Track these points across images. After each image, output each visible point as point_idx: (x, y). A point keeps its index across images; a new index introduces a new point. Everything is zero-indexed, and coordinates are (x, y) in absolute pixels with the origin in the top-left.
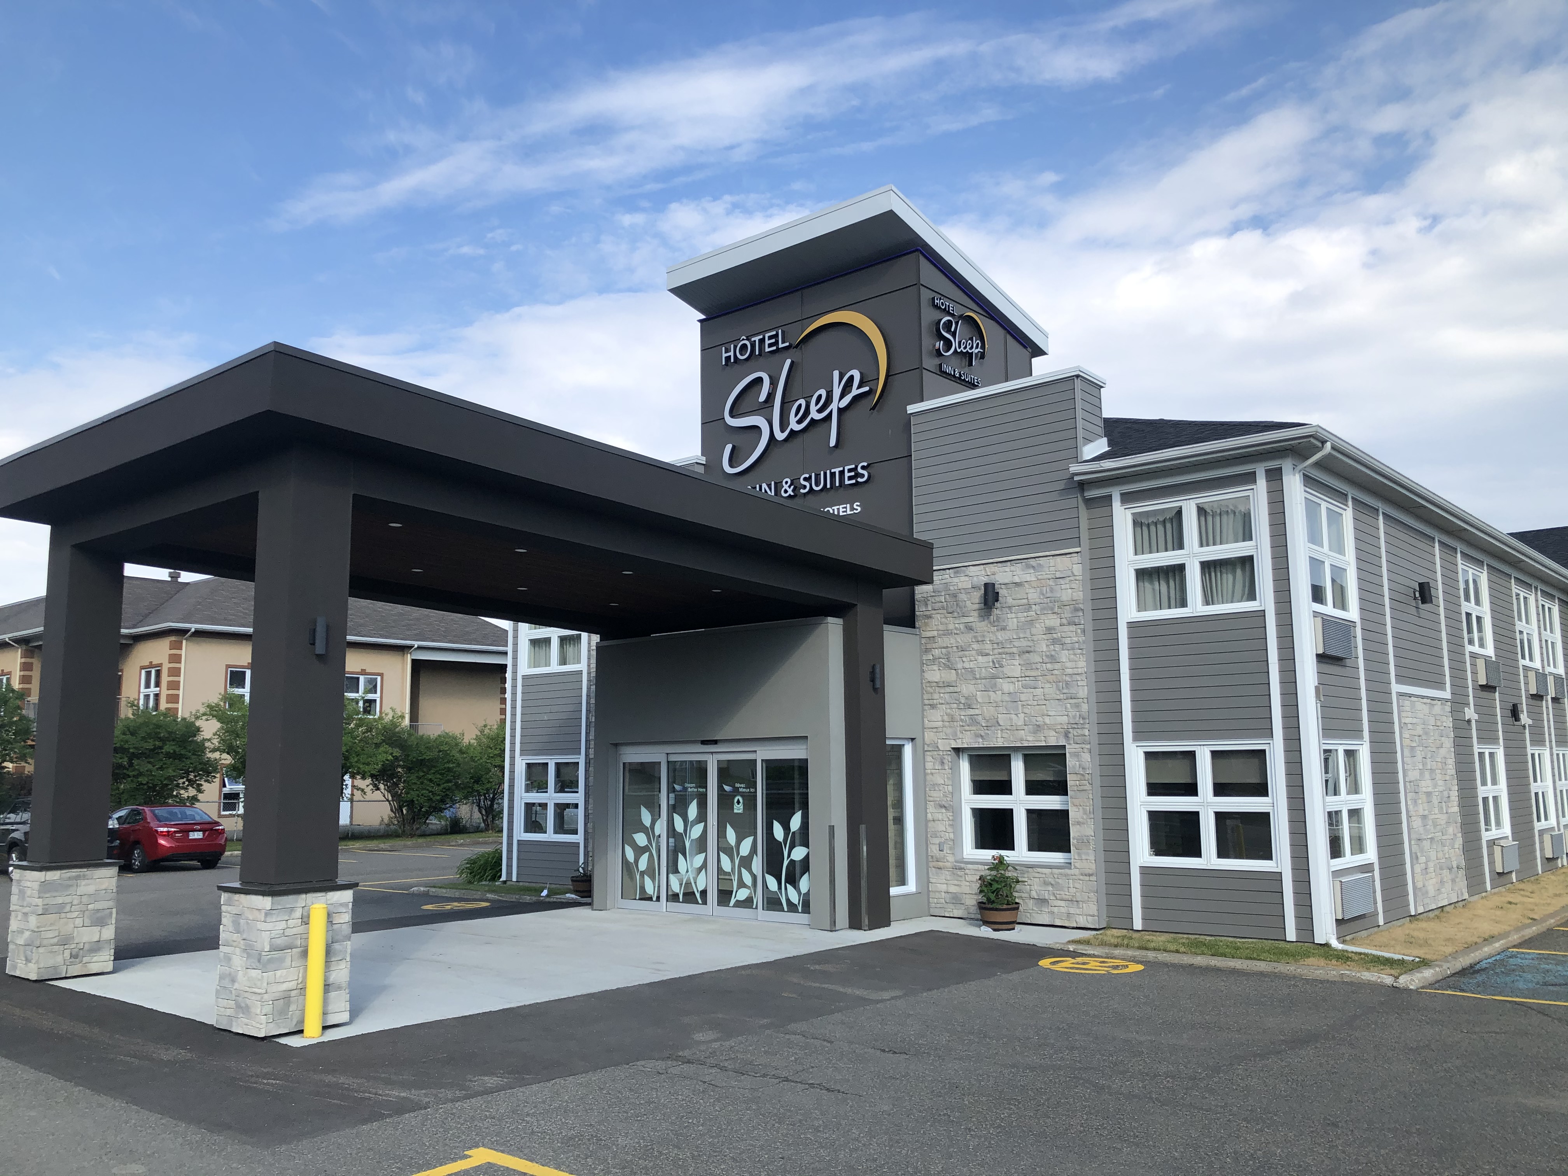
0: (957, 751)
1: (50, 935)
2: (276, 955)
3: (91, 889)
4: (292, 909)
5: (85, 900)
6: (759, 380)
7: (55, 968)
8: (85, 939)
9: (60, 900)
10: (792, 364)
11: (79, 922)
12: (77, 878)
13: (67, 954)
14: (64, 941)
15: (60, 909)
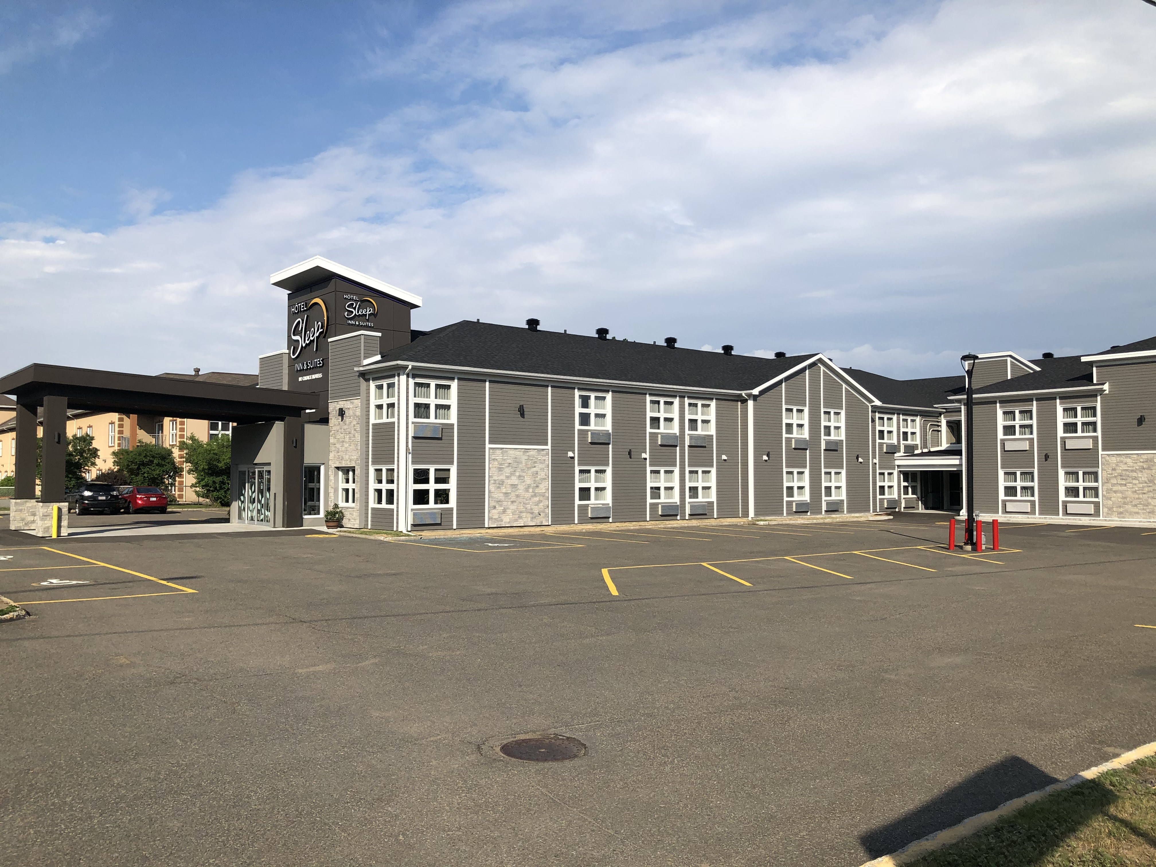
0: (338, 468)
1: (18, 517)
2: (44, 517)
3: (30, 505)
4: (49, 506)
5: (29, 508)
6: (299, 321)
7: (20, 527)
8: (29, 519)
9: (21, 508)
10: (307, 316)
11: (27, 514)
12: (27, 502)
13: (24, 523)
14: (23, 520)
15: (21, 510)
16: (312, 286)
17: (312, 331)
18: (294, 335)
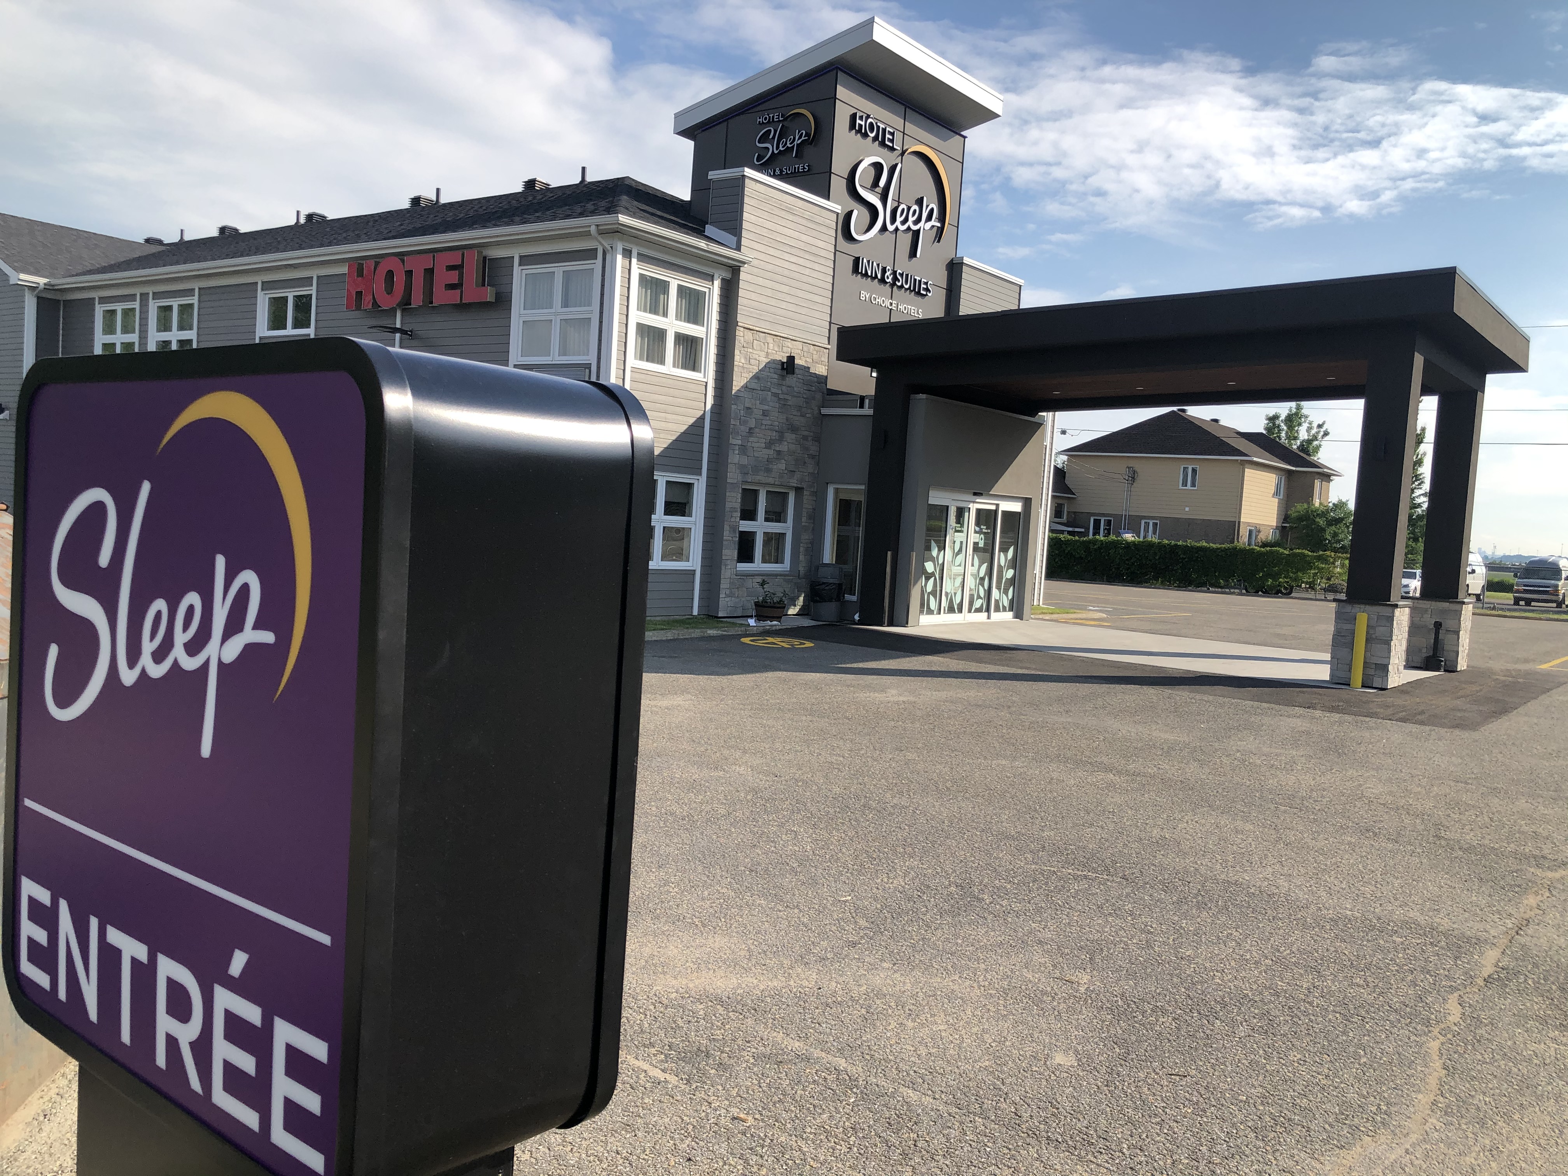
16: (909, 107)
17: (915, 211)
18: (861, 186)
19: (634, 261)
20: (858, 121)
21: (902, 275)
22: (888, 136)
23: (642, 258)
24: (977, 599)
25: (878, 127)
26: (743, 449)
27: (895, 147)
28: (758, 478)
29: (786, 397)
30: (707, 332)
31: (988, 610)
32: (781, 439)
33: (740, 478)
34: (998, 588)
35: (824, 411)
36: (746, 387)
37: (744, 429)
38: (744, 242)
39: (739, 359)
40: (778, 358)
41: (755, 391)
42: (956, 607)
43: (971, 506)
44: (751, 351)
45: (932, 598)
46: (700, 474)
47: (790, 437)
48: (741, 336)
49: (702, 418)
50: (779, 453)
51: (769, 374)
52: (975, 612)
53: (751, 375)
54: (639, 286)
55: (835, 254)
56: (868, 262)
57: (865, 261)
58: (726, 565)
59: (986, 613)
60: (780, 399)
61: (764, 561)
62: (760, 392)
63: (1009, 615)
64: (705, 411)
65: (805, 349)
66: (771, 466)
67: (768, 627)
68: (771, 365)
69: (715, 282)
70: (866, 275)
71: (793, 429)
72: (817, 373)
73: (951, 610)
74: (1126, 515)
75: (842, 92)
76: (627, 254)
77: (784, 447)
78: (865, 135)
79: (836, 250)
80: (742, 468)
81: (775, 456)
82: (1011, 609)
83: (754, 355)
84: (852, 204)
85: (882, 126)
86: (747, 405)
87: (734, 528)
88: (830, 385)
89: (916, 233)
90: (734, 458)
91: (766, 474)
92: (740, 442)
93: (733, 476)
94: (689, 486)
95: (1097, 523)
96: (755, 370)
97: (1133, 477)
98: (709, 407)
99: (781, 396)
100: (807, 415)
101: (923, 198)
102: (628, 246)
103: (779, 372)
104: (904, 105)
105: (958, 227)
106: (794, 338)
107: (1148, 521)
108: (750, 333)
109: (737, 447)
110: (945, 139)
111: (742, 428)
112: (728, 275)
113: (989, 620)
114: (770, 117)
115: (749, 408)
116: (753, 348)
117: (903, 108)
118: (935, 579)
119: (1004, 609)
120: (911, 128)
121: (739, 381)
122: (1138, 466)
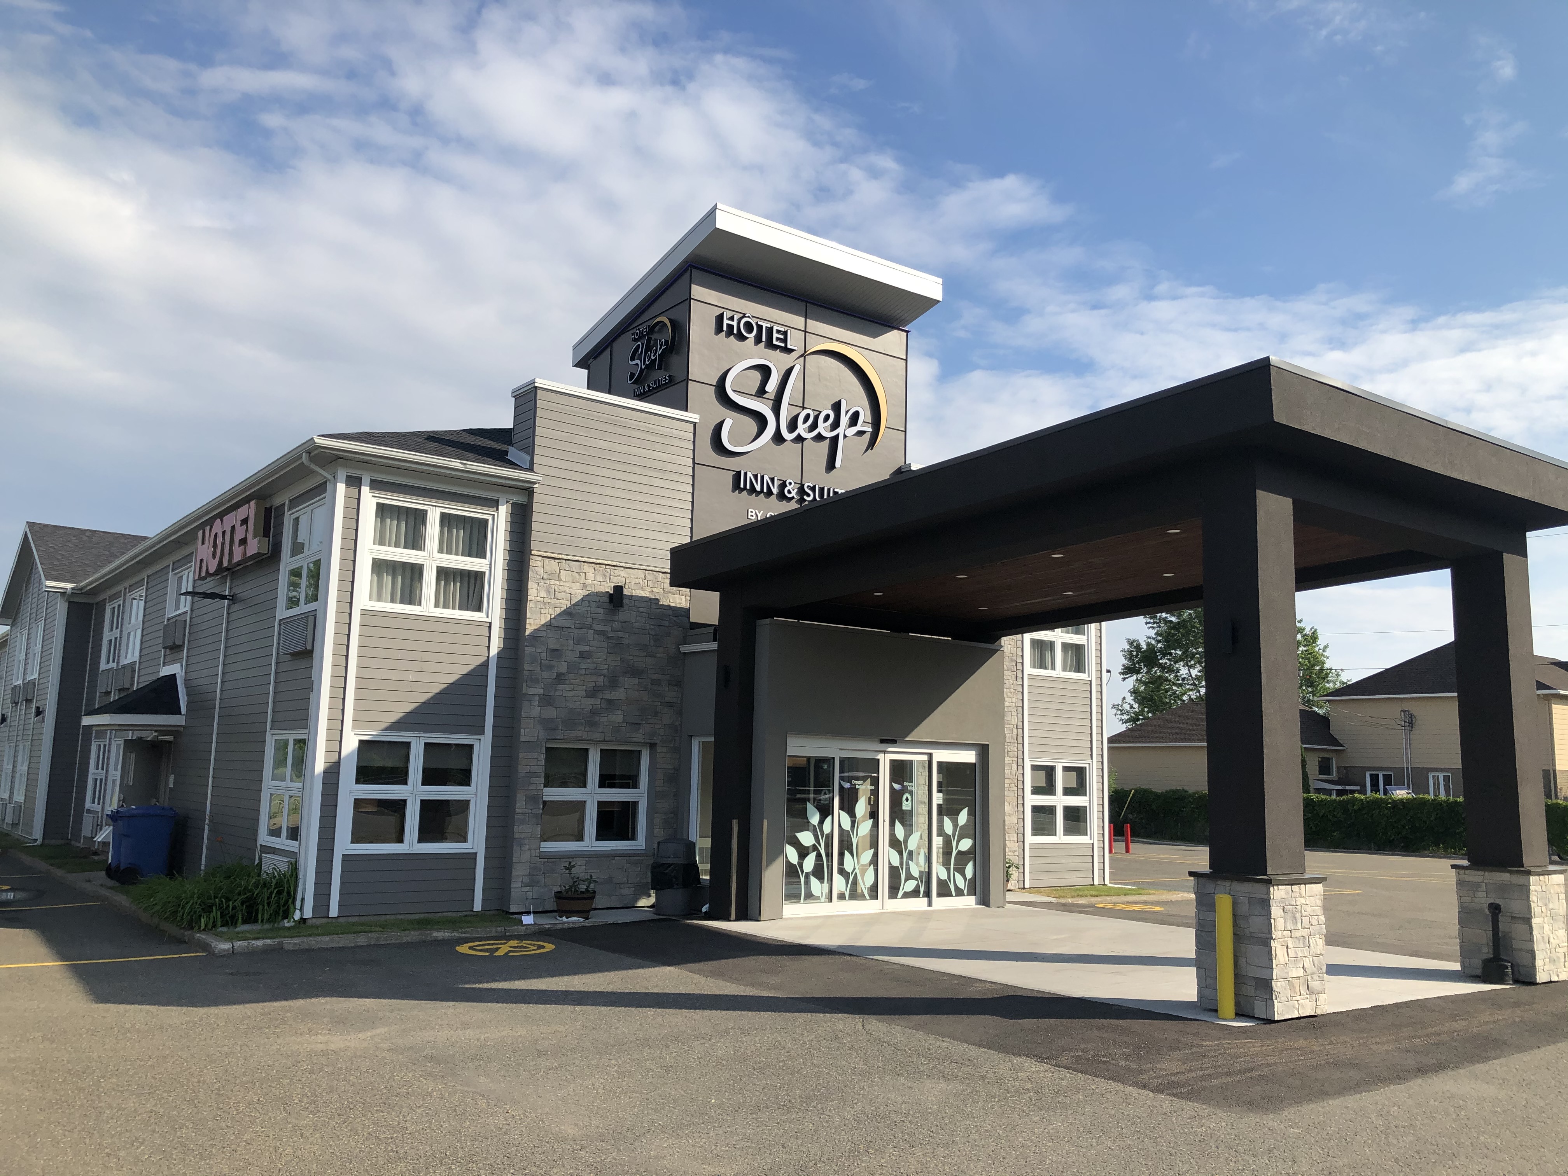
16: (810, 303)
17: (827, 417)
18: (734, 391)
19: (365, 490)
20: (726, 322)
21: (813, 489)
22: (775, 335)
23: (375, 485)
24: (906, 880)
25: (760, 327)
26: (547, 700)
27: (789, 346)
28: (574, 734)
29: (620, 634)
30: (491, 565)
31: (928, 894)
32: (613, 683)
33: (543, 735)
34: (946, 864)
35: (684, 649)
36: (549, 625)
37: (547, 676)
38: (537, 459)
39: (534, 592)
40: (603, 589)
41: (565, 629)
42: (866, 892)
43: (880, 757)
44: (557, 582)
45: (814, 881)
46: (483, 733)
47: (629, 682)
48: (537, 566)
49: (485, 665)
50: (610, 702)
51: (589, 609)
52: (903, 897)
53: (558, 611)
54: (377, 517)
55: (693, 468)
56: (756, 477)
57: (749, 475)
58: (521, 845)
59: (926, 899)
60: (608, 638)
61: (600, 836)
62: (576, 631)
63: (969, 902)
64: (488, 657)
65: (649, 577)
66: (597, 719)
67: (547, 926)
68: (591, 599)
69: (500, 507)
70: (753, 490)
71: (636, 672)
72: (672, 604)
73: (855, 895)
74: (1408, 769)
75: (697, 291)
76: (354, 482)
77: (619, 694)
78: (741, 337)
79: (694, 463)
80: (548, 724)
81: (603, 706)
82: (972, 891)
83: (560, 587)
84: (722, 412)
85: (765, 325)
86: (551, 646)
87: (534, 798)
88: (693, 619)
89: (835, 440)
90: (532, 710)
91: (587, 729)
92: (541, 691)
93: (528, 732)
94: (468, 749)
95: (1375, 779)
96: (566, 604)
97: (1410, 722)
98: (494, 650)
99: (611, 634)
100: (658, 655)
101: (840, 401)
102: (355, 473)
103: (607, 605)
104: (802, 301)
105: (905, 432)
106: (628, 565)
107: (1436, 774)
108: (554, 563)
109: (537, 698)
110: (875, 335)
111: (545, 674)
112: (521, 499)
113: (929, 908)
114: (640, 331)
115: (553, 650)
116: (560, 580)
117: (803, 305)
118: (819, 855)
119: (959, 892)
120: (814, 326)
121: (534, 621)
122: (1416, 709)
